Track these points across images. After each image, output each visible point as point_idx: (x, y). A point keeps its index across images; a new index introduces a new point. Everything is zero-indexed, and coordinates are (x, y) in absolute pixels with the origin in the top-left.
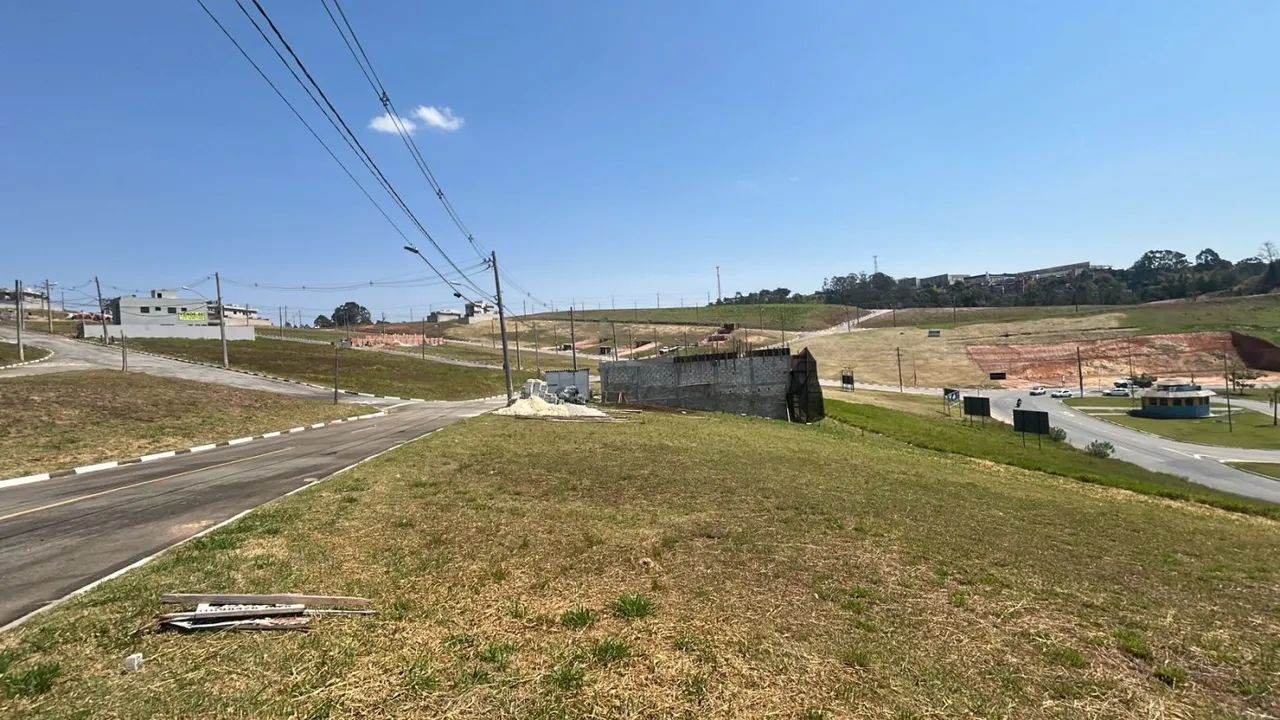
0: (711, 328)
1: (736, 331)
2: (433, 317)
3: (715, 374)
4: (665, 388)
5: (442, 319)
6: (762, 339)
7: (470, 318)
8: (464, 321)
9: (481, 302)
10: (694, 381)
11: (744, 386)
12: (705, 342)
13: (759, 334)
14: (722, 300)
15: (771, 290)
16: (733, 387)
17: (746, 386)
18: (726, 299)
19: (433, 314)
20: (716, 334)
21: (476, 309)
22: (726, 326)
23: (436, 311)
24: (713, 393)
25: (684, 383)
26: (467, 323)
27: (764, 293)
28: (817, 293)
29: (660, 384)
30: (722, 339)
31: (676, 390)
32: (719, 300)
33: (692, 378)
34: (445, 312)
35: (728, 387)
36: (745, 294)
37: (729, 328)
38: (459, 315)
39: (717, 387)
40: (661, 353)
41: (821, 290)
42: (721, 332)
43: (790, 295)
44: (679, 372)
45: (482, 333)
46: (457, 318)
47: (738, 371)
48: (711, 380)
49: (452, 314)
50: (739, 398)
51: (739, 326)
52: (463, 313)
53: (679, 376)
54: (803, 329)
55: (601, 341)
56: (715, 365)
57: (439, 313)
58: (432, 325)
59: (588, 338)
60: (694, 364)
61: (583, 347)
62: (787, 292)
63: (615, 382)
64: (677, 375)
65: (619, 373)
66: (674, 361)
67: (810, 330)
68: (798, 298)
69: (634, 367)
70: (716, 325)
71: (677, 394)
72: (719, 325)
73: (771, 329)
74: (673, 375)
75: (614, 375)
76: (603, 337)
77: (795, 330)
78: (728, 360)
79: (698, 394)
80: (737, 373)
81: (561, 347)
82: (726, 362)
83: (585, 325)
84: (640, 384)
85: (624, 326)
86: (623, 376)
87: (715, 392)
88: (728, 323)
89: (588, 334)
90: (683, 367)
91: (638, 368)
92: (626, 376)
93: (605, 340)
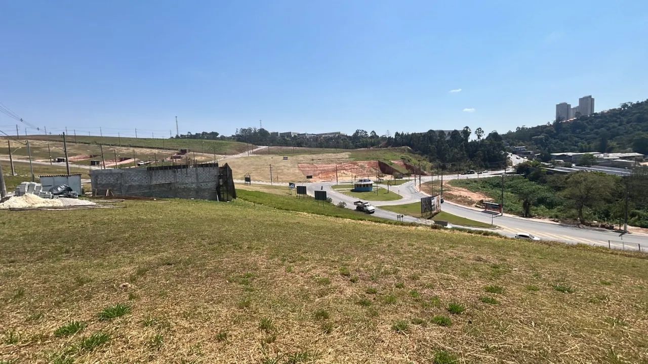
0: (173, 151)
1: (188, 154)
3: (175, 177)
4: (141, 186)
10: (161, 181)
11: (192, 183)
12: (169, 159)
13: (202, 156)
14: (179, 136)
15: (208, 132)
16: (186, 184)
17: (194, 183)
18: (181, 136)
20: (175, 155)
22: (182, 150)
24: (173, 188)
25: (154, 182)
27: (204, 133)
28: (233, 136)
29: (138, 183)
30: (179, 158)
31: (150, 187)
32: (177, 136)
33: (160, 179)
35: (183, 184)
36: (193, 134)
37: (184, 152)
39: (176, 184)
40: (139, 165)
41: (235, 134)
42: (178, 154)
43: (219, 136)
44: (151, 176)
47: (188, 175)
48: (172, 180)
50: (189, 190)
51: (190, 151)
53: (151, 178)
54: (225, 154)
55: (91, 157)
56: (175, 172)
59: (80, 154)
60: (161, 172)
61: (76, 160)
62: (217, 134)
63: (103, 183)
64: (149, 178)
65: (107, 177)
66: (148, 170)
67: (229, 154)
68: (223, 138)
69: (118, 173)
70: (175, 150)
71: (150, 189)
72: (177, 150)
73: (208, 153)
74: (147, 178)
75: (103, 178)
76: (93, 154)
77: (221, 154)
78: (182, 169)
79: (164, 189)
80: (189, 176)
81: (55, 160)
82: (181, 170)
83: (77, 145)
84: (123, 183)
85: (110, 147)
86: (109, 179)
87: (175, 187)
88: (183, 149)
89: (80, 152)
90: (153, 173)
91: (121, 174)
92: (112, 179)
93: (95, 156)
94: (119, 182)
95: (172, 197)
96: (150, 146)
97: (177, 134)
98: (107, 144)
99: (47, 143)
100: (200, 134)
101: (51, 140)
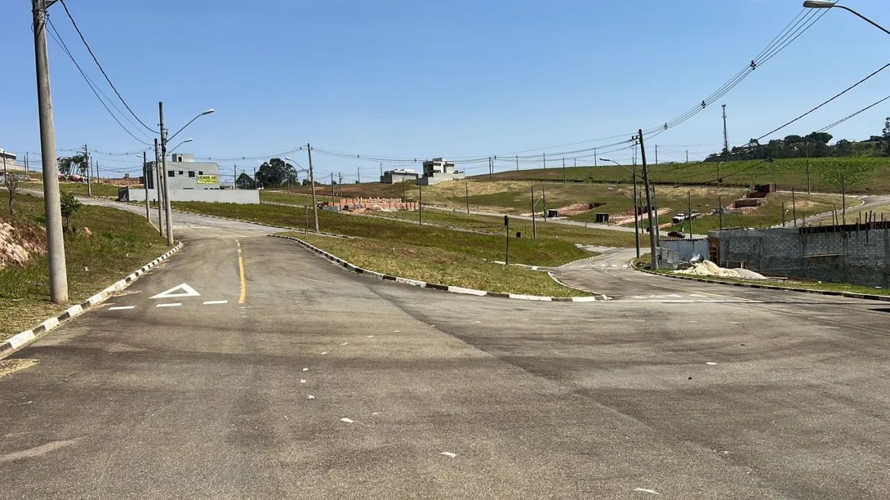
0: (738, 190)
1: (772, 195)
2: (387, 177)
3: (845, 245)
4: (789, 259)
5: (396, 180)
6: (811, 204)
7: (429, 179)
8: (422, 182)
9: (440, 159)
10: (820, 252)
11: (877, 258)
12: (731, 208)
13: (807, 198)
14: (730, 149)
15: (802, 135)
16: (865, 259)
17: (879, 258)
18: (735, 149)
19: (386, 173)
20: (744, 198)
21: (435, 168)
22: (757, 187)
23: (389, 170)
24: (841, 265)
25: (809, 254)
26: (426, 184)
27: (792, 139)
28: (874, 139)
29: (784, 255)
30: (754, 204)
31: (802, 262)
32: (725, 150)
33: (817, 249)
34: (398, 171)
35: (858, 259)
36: (764, 142)
37: (763, 190)
38: (417, 175)
39: (846, 259)
41: (880, 134)
42: (751, 195)
43: (831, 143)
44: (804, 243)
45: (445, 196)
46: (415, 178)
47: (870, 243)
48: (839, 251)
49: (406, 174)
50: (870, 270)
51: (776, 187)
52: (421, 173)
53: (805, 247)
54: (869, 191)
55: (591, 207)
56: (845, 236)
57: (393, 173)
58: (387, 185)
59: (576, 202)
60: (821, 236)
61: (573, 213)
62: (827, 137)
63: (736, 252)
64: (802, 245)
65: (741, 243)
66: (800, 232)
67: (879, 193)
68: (844, 146)
69: (756, 237)
70: (741, 186)
71: (802, 264)
72: (747, 186)
73: (821, 191)
74: (797, 246)
75: (735, 245)
76: (594, 200)
77: (857, 193)
78: (859, 232)
79: (825, 266)
80: (870, 245)
81: (545, 213)
82: (857, 234)
83: (567, 185)
84: (761, 254)
85: (619, 187)
86: (744, 246)
87: (844, 264)
88: (758, 182)
89: (574, 198)
90: (809, 238)
91: (761, 238)
92: (747, 246)
93: (597, 205)
94: (757, 251)
95: (839, 281)
96: (688, 181)
97: (723, 147)
98: (611, 180)
99: (527, 184)
100: (780, 140)
101: (532, 180)
